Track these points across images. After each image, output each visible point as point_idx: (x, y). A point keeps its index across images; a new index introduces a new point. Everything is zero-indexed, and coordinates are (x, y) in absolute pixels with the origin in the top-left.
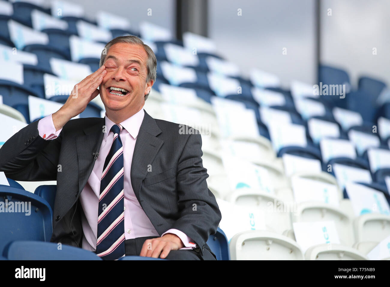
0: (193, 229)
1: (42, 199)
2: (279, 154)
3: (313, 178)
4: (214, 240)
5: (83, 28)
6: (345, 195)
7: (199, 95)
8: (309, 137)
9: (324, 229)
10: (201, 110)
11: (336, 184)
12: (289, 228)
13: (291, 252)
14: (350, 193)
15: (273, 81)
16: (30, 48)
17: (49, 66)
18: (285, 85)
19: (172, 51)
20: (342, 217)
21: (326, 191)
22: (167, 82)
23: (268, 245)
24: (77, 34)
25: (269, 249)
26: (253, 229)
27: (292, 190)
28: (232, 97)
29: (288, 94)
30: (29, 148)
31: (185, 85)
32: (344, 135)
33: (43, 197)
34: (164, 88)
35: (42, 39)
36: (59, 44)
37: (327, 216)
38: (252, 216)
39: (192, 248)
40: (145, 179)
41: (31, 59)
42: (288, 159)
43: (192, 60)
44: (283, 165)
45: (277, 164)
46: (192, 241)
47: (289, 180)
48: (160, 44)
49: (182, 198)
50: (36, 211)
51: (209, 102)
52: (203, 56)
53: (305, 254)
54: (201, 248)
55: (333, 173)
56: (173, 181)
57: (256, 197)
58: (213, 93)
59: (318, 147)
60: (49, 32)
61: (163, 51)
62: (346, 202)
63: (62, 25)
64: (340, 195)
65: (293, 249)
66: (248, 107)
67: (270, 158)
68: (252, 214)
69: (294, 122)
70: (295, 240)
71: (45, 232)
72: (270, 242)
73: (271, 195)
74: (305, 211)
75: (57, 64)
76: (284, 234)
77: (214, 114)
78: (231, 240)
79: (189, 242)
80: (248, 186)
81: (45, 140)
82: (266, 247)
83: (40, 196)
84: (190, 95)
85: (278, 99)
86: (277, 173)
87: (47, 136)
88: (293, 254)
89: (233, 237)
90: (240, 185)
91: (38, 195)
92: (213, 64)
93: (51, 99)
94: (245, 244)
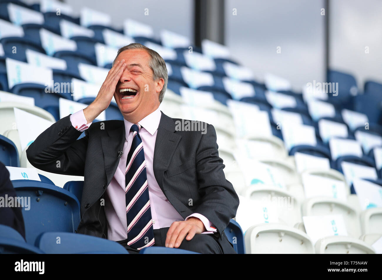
0: (215, 214)
1: (70, 194)
2: (291, 153)
3: (323, 175)
4: (230, 232)
5: (108, 36)
6: (353, 191)
7: (216, 98)
8: (318, 137)
9: (333, 222)
10: (218, 111)
11: (344, 180)
12: (300, 222)
13: (302, 243)
14: (357, 188)
15: (285, 85)
16: (60, 55)
17: (77, 70)
18: (297, 89)
19: (191, 57)
20: (349, 211)
21: (334, 187)
22: (187, 86)
23: (280, 236)
24: (103, 42)
25: (281, 241)
26: (267, 222)
27: (303, 185)
28: (246, 100)
29: (299, 97)
30: (62, 138)
31: (203, 89)
32: (352, 135)
33: (71, 191)
34: (184, 91)
35: (71, 46)
36: (86, 50)
37: (336, 210)
38: (265, 210)
39: (213, 232)
40: (167, 170)
41: (61, 65)
42: (299, 156)
43: (210, 65)
44: (295, 163)
45: (289, 162)
46: (213, 226)
47: (300, 176)
48: (180, 51)
49: (202, 186)
50: (65, 205)
51: (225, 104)
52: (219, 61)
53: (315, 246)
54: (221, 234)
55: (341, 171)
56: (193, 171)
57: (269, 192)
58: (229, 96)
59: (327, 146)
60: (77, 39)
61: (183, 58)
62: (353, 196)
63: (89, 33)
64: (347, 190)
65: (304, 241)
66: (261, 109)
67: (281, 156)
68: (266, 208)
69: (305, 123)
70: (305, 232)
71: (73, 224)
72: (283, 234)
73: (283, 190)
74: (315, 205)
75: (85, 69)
76: (295, 226)
77: (230, 116)
78: (246, 232)
79: (211, 227)
80: (262, 182)
81: (77, 130)
82: (278, 239)
83: (69, 190)
84: (208, 98)
85: (290, 102)
86: (289, 170)
87: (79, 127)
88: (303, 245)
89: (248, 230)
90: (255, 181)
91: (66, 190)
92: (229, 69)
93: (79, 101)
94: (259, 236)
